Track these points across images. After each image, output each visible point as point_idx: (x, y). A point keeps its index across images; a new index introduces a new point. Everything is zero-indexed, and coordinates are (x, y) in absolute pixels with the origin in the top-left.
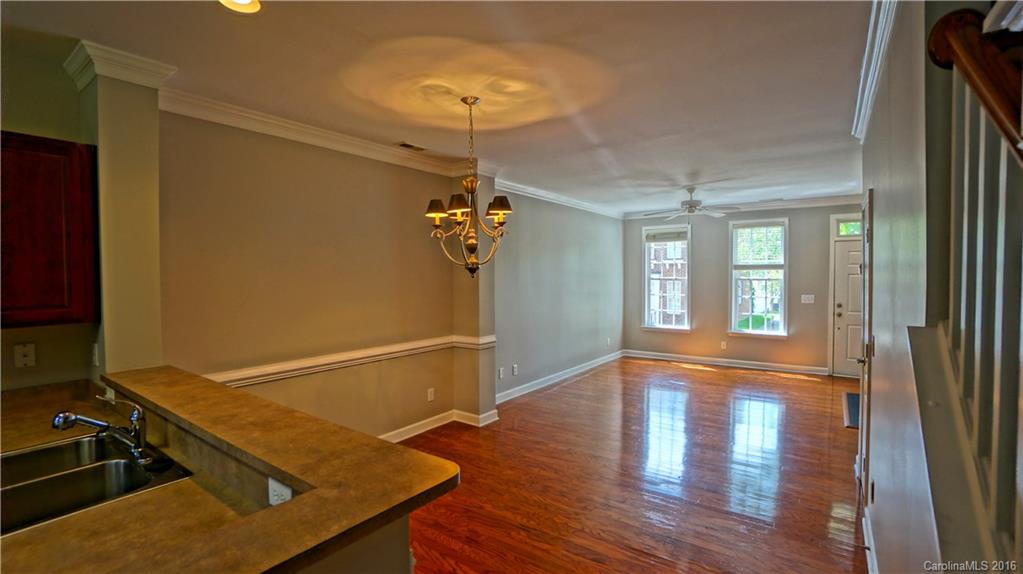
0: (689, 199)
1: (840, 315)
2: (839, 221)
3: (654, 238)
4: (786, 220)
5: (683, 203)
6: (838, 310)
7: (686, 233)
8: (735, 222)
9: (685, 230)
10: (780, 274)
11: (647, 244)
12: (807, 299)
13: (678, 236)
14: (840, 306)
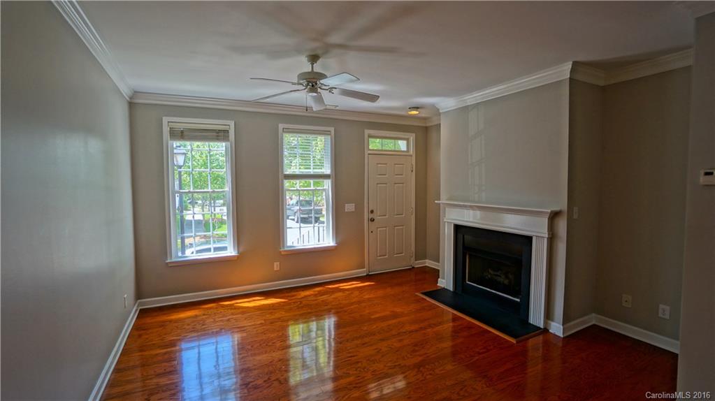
0: (310, 70)
1: (372, 220)
2: (370, 136)
3: (181, 135)
4: (332, 129)
5: (303, 76)
6: (371, 216)
7: (227, 132)
8: (286, 126)
9: (227, 127)
10: (327, 184)
11: (170, 142)
12: (350, 207)
13: (220, 135)
14: (372, 212)
